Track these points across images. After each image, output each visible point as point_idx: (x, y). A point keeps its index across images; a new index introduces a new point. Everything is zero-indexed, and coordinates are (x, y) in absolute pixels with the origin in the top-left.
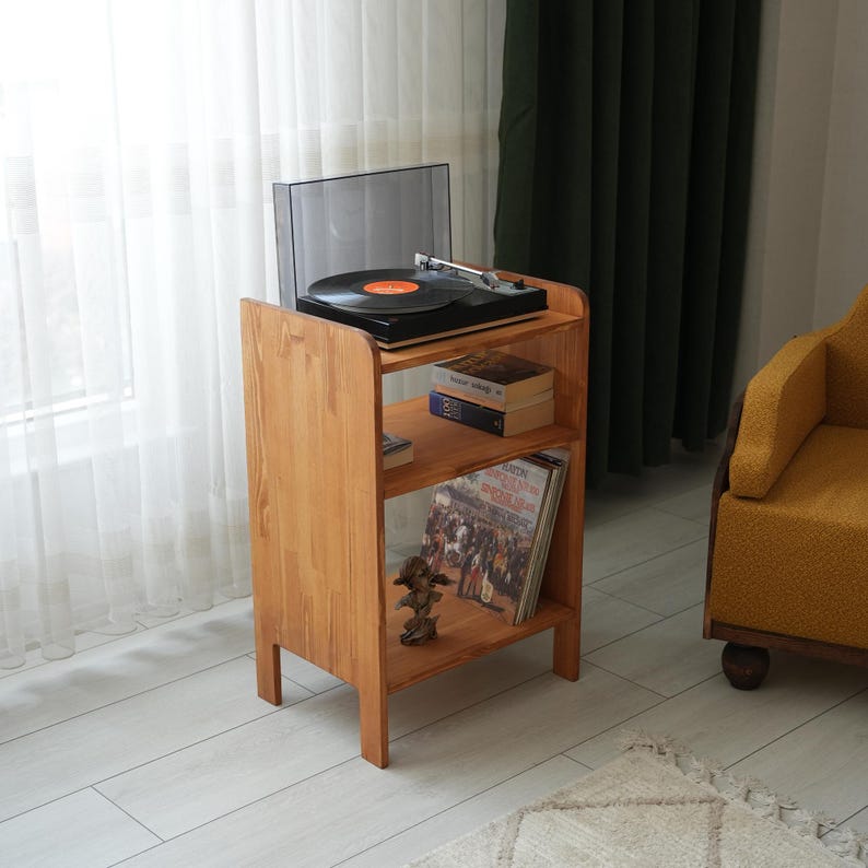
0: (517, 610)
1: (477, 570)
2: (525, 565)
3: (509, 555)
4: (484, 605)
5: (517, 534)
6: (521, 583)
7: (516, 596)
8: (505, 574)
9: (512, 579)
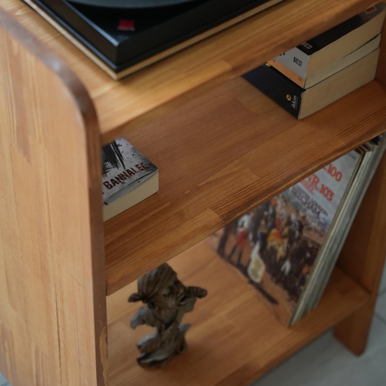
0: (294, 313)
1: (245, 235)
2: (311, 262)
3: (291, 237)
4: (251, 282)
5: (304, 218)
6: (303, 282)
7: (295, 294)
8: (283, 260)
9: (291, 272)
